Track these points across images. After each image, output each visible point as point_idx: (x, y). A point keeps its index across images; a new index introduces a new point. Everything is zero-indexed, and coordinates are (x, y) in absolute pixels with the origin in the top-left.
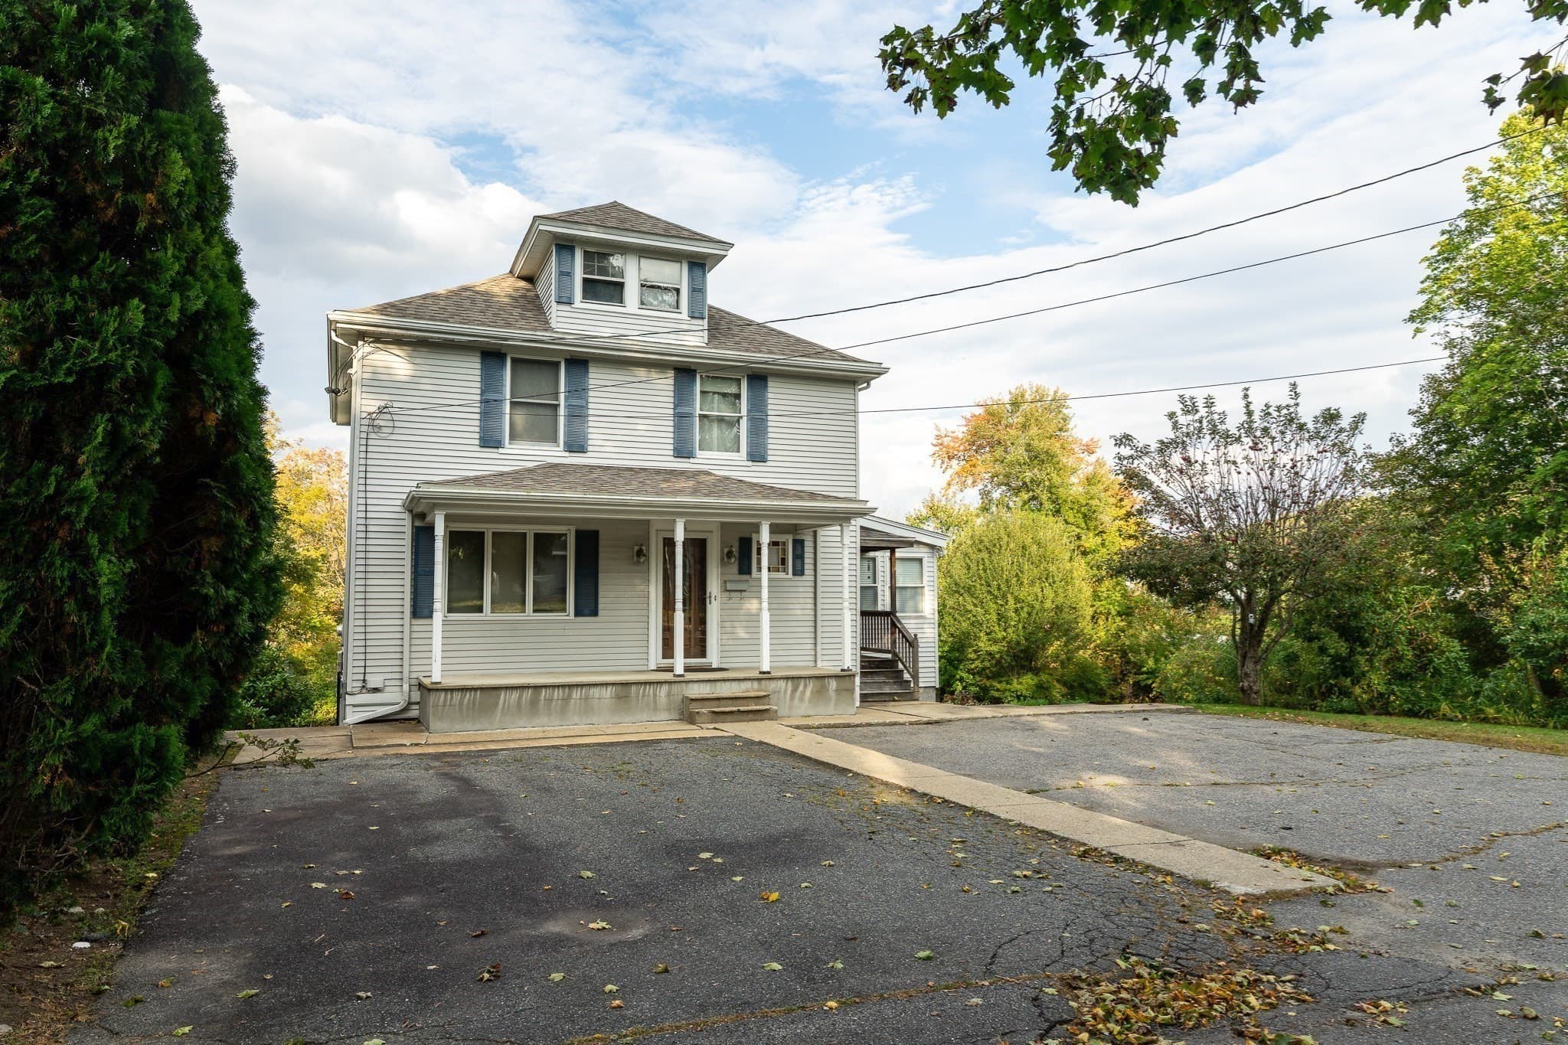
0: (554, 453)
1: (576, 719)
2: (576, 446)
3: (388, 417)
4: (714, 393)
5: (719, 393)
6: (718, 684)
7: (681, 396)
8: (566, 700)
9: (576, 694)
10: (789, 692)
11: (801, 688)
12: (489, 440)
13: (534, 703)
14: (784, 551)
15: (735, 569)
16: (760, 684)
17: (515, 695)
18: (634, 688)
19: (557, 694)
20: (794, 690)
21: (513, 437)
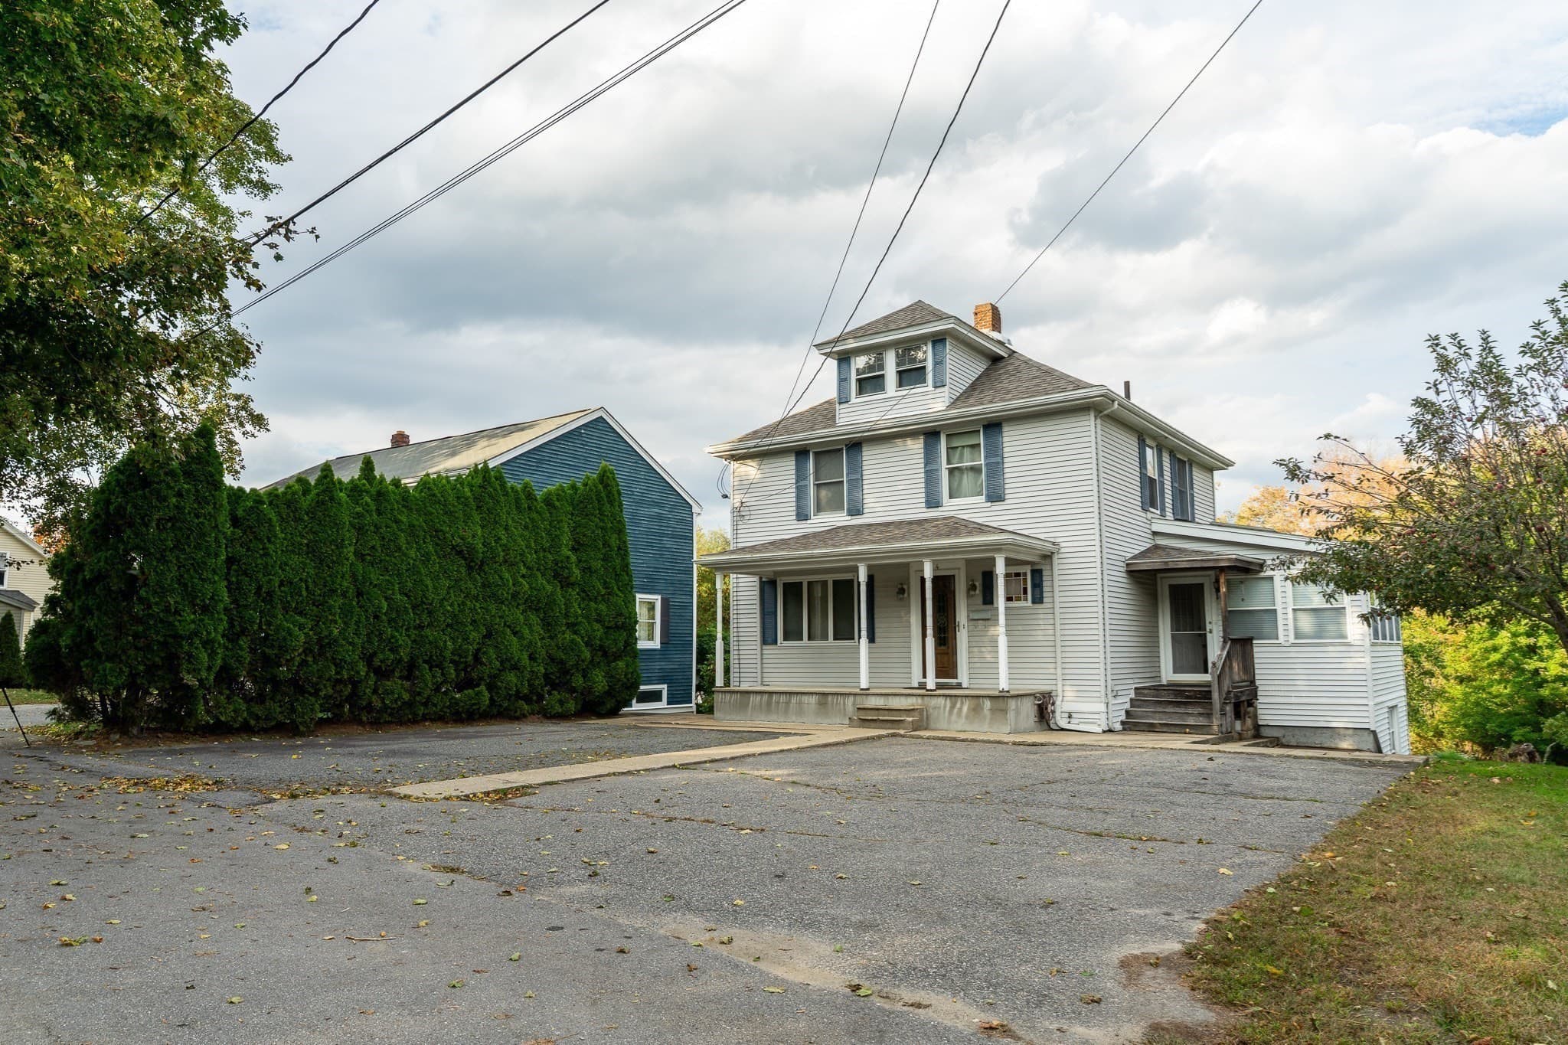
0: (839, 519)
1: (794, 718)
2: (856, 511)
3: (747, 509)
4: (963, 447)
5: (967, 446)
6: (890, 698)
7: (930, 456)
8: (788, 703)
9: (794, 699)
10: (948, 708)
11: (958, 705)
12: (802, 516)
13: (769, 704)
14: (1025, 580)
15: (980, 600)
16: (923, 699)
17: (758, 698)
18: (830, 698)
19: (783, 698)
20: (953, 707)
21: (819, 509)
